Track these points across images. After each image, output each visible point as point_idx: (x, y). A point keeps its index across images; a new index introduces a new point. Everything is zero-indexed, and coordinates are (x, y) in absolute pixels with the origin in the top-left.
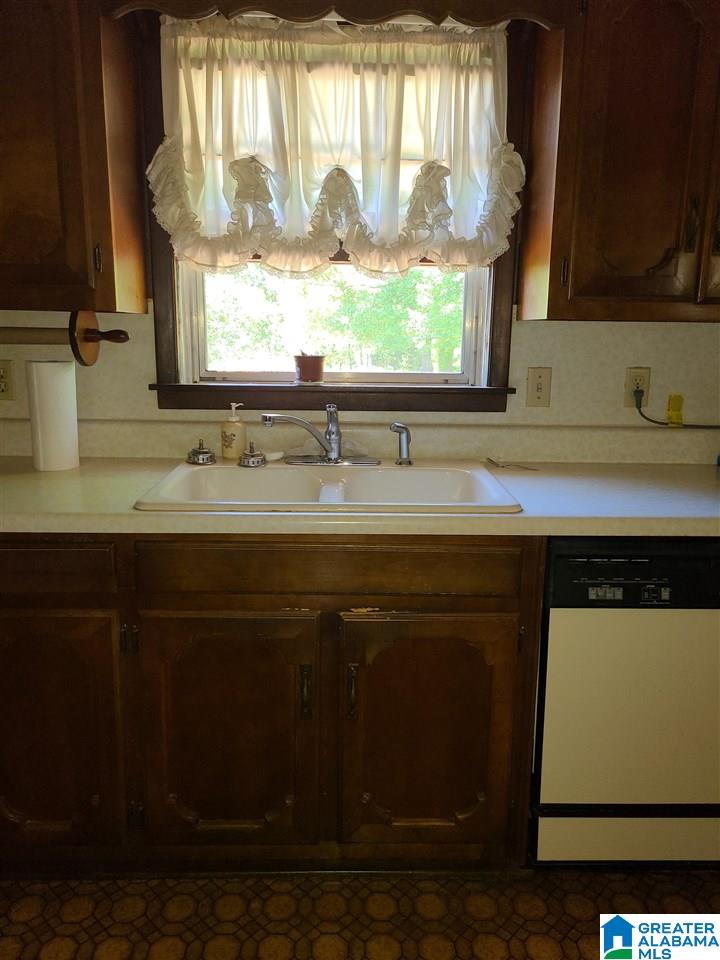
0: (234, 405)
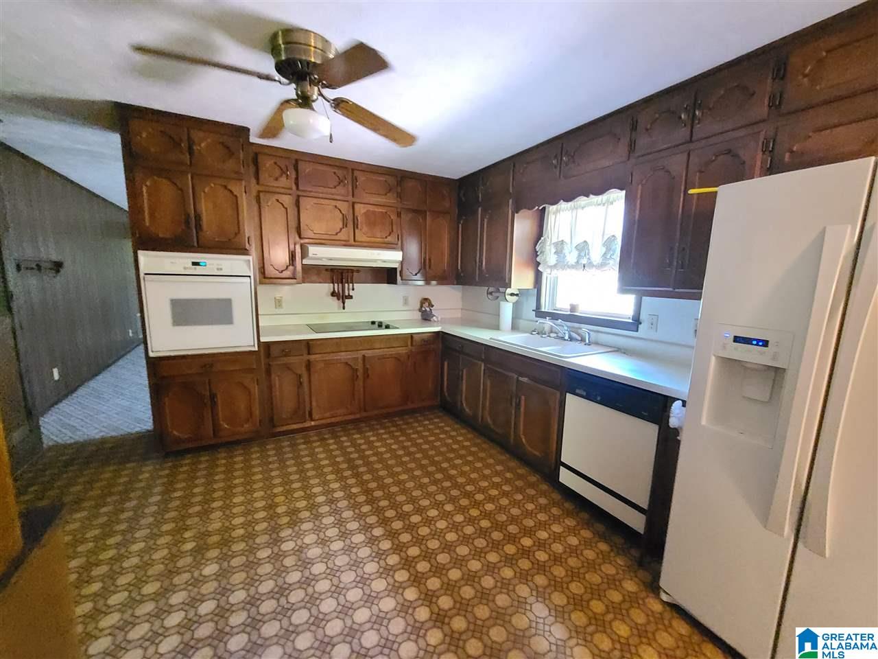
0: (548, 318)
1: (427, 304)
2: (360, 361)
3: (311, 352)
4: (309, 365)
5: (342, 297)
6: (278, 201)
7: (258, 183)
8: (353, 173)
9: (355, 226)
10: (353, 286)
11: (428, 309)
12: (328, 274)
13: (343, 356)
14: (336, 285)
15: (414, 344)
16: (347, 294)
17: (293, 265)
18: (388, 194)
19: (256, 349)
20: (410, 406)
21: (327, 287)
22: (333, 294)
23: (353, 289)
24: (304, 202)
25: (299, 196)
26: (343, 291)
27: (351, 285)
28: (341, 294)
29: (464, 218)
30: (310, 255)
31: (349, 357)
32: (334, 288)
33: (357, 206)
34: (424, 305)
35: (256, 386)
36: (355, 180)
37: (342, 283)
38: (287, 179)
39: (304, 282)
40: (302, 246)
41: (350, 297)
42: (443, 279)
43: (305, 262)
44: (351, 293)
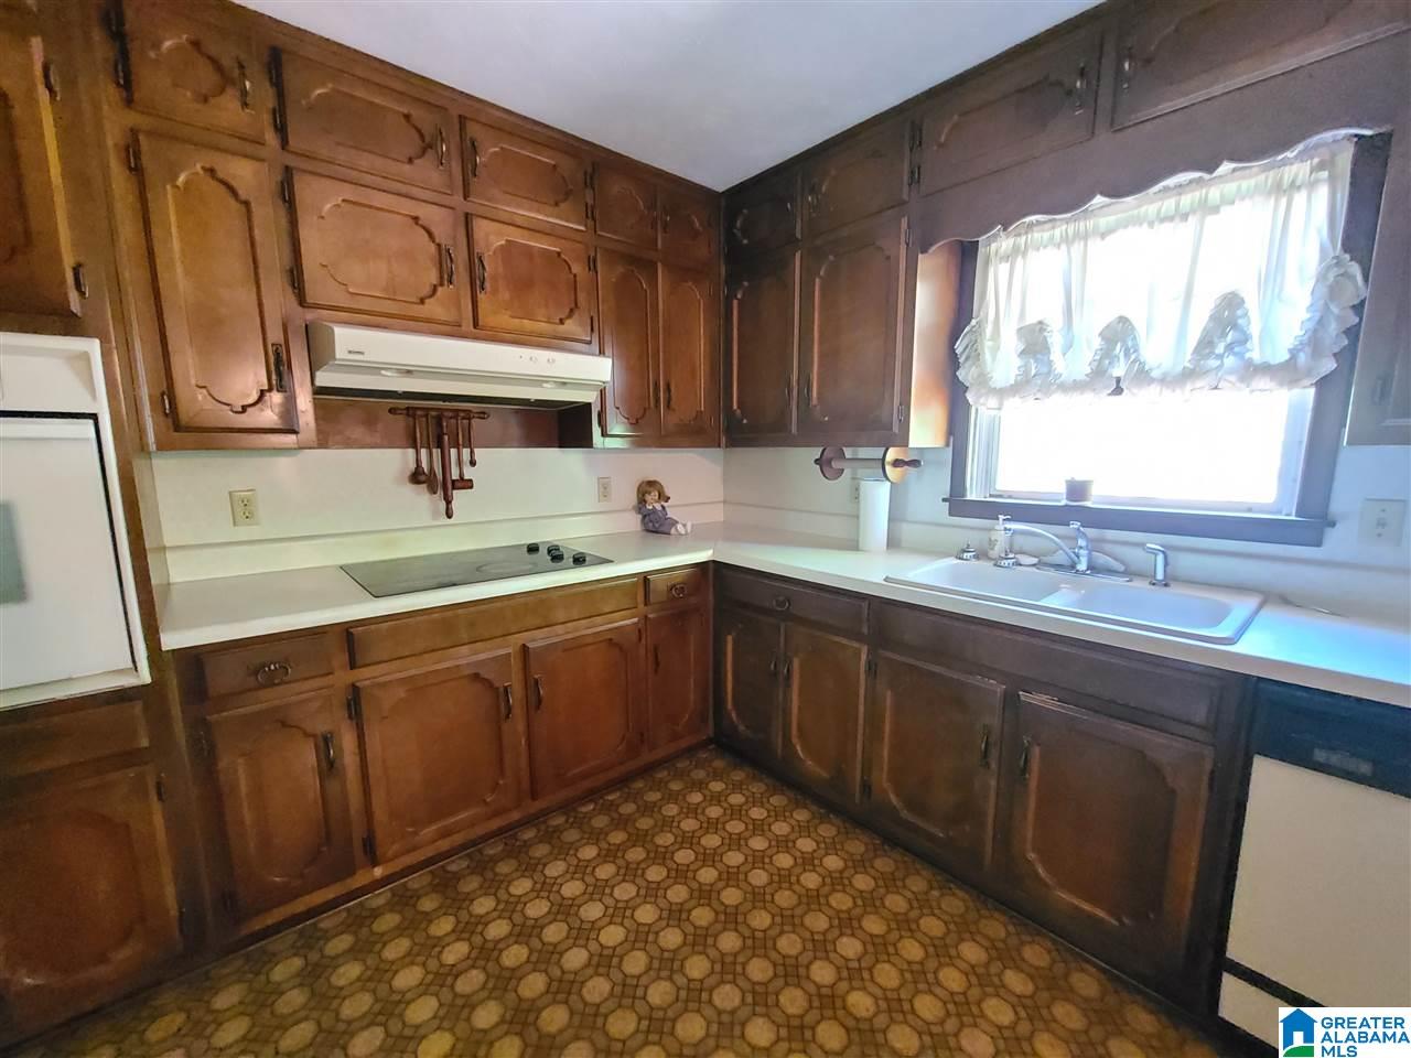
0: (1001, 517)
1: (655, 494)
2: (516, 664)
3: (359, 663)
4: (354, 703)
5: (442, 485)
6: (211, 171)
7: (129, 102)
8: (462, 128)
9: (476, 283)
10: (472, 452)
11: (658, 507)
12: (400, 422)
13: (466, 657)
14: (423, 452)
15: (652, 598)
16: (455, 476)
17: (281, 388)
18: (562, 205)
19: (145, 676)
20: (647, 757)
21: (398, 460)
22: (417, 477)
23: (473, 463)
24: (306, 189)
25: (288, 170)
26: (446, 464)
27: (466, 452)
28: (440, 476)
29: (746, 284)
30: (341, 353)
31: (482, 656)
32: (418, 461)
33: (478, 226)
34: (648, 498)
35: (156, 806)
36: (469, 150)
37: (440, 445)
38: (245, 105)
39: (323, 443)
40: (309, 329)
41: (467, 484)
42: (693, 434)
43: (324, 379)
44: (469, 473)
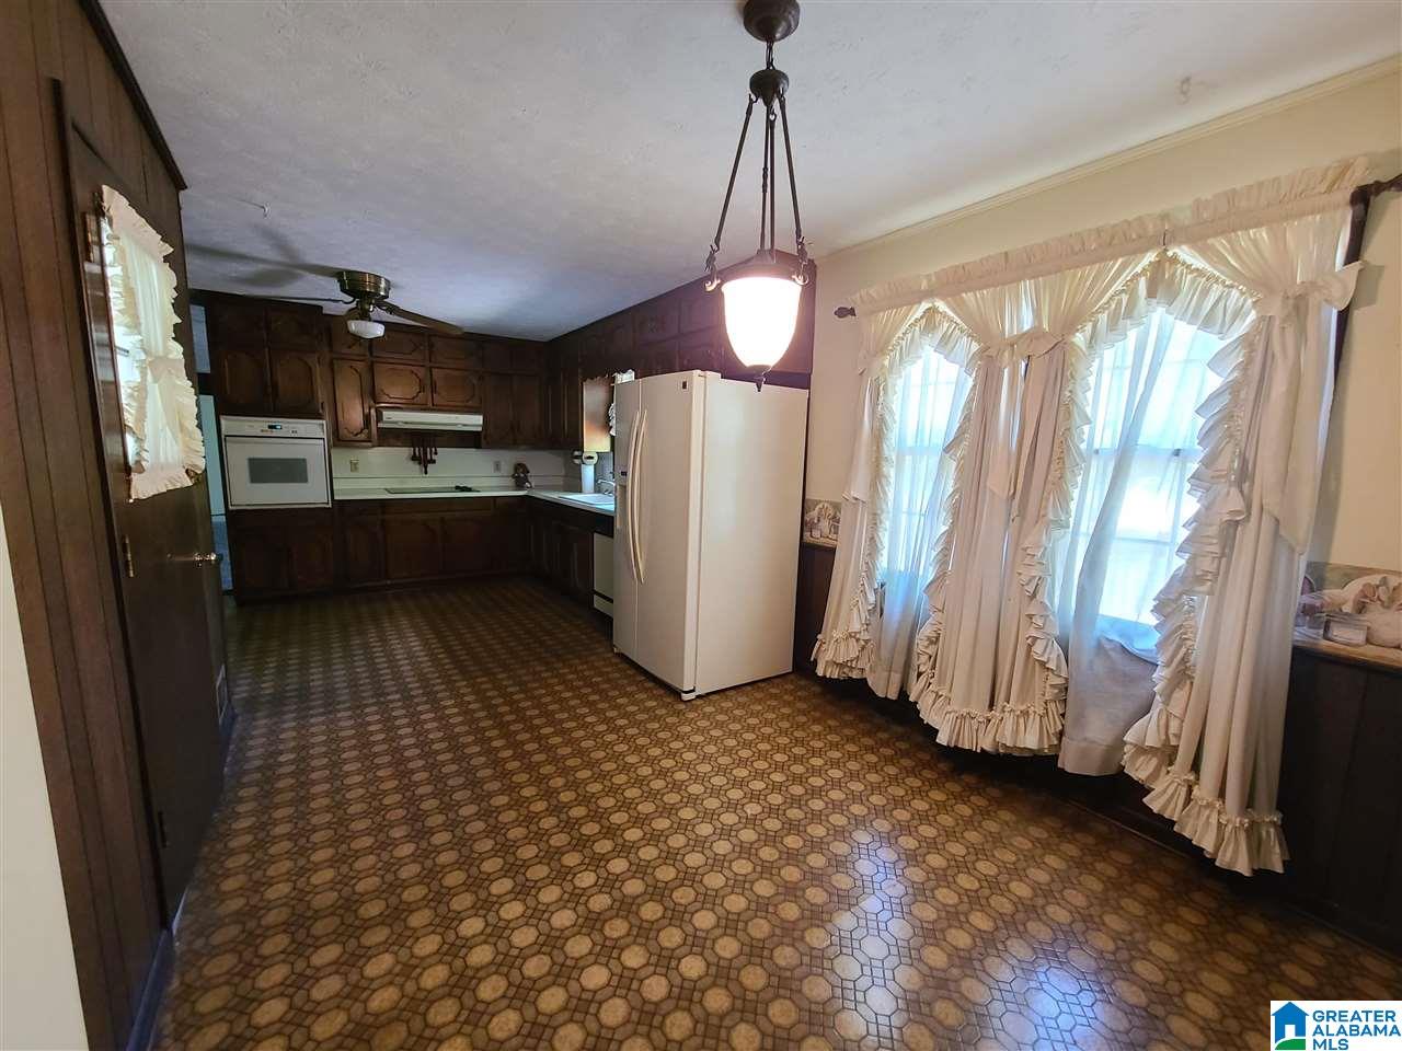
1: (521, 470)
5: (424, 461)
6: (351, 366)
7: (331, 351)
8: (429, 340)
9: (433, 390)
10: (436, 449)
11: (522, 475)
12: (408, 438)
13: (420, 517)
14: (416, 449)
16: (429, 458)
17: (367, 429)
18: (468, 359)
19: (331, 506)
21: (406, 452)
22: (414, 458)
23: (436, 453)
24: (379, 368)
25: (372, 362)
26: (425, 454)
27: (433, 449)
28: (423, 458)
30: (384, 419)
31: (428, 517)
32: (414, 452)
33: (435, 371)
34: (518, 471)
36: (431, 346)
37: (422, 447)
38: (361, 346)
39: (380, 445)
40: (377, 410)
41: (434, 462)
43: (380, 425)
44: (434, 457)
